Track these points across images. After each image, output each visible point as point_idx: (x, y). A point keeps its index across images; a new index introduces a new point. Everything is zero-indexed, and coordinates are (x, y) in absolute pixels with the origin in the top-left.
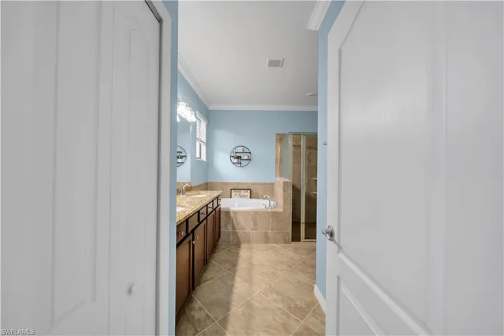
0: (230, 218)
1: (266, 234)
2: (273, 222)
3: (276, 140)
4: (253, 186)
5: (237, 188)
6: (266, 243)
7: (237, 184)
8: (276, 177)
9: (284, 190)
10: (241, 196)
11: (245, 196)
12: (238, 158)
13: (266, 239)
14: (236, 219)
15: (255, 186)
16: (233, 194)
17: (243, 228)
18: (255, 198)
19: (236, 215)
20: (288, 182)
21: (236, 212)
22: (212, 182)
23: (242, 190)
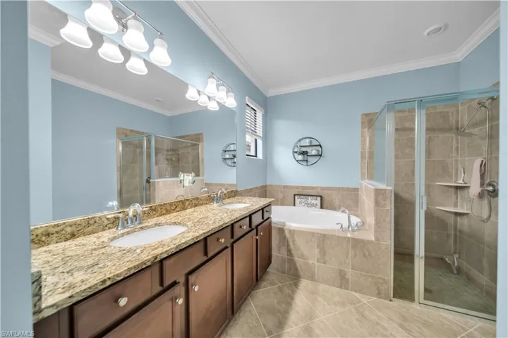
0: (285, 237)
1: (343, 273)
2: (355, 255)
3: (363, 123)
4: (326, 192)
5: (300, 194)
7: (304, 188)
8: (363, 178)
9: (377, 204)
10: (308, 205)
11: (313, 205)
12: (304, 153)
13: (343, 282)
14: (294, 241)
15: (329, 192)
16: (298, 201)
17: (302, 256)
18: (327, 208)
19: (293, 235)
20: (386, 190)
21: (294, 231)
22: (271, 185)
23: (309, 197)
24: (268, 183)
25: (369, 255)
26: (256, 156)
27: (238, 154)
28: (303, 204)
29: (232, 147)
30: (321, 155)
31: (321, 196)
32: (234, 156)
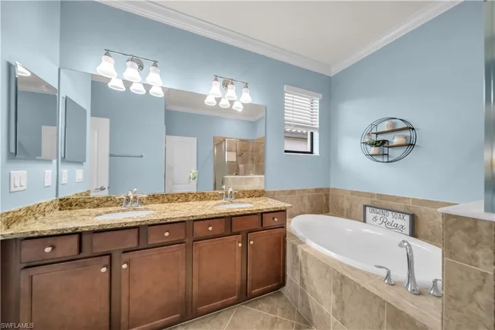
4: (423, 209)
10: (387, 224)
11: (397, 227)
16: (370, 215)
21: (307, 254)
22: (335, 189)
23: (390, 213)
26: (312, 153)
28: (379, 221)
30: (414, 144)
31: (412, 215)
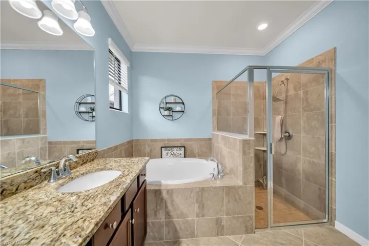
0: (162, 199)
1: (218, 222)
2: (229, 202)
3: (213, 88)
4: (188, 143)
5: (168, 146)
6: (218, 235)
7: (169, 140)
8: (214, 130)
9: (244, 153)
10: (174, 155)
11: (178, 155)
12: (169, 109)
13: (219, 229)
14: (172, 201)
15: (191, 143)
16: (164, 152)
17: (182, 215)
19: (171, 195)
20: (250, 140)
21: (172, 190)
22: (138, 140)
23: (175, 148)
24: (135, 138)
25: (240, 199)
26: (121, 110)
27: (98, 107)
28: (169, 155)
29: (89, 100)
30: (183, 111)
31: (184, 147)
32: (93, 110)
